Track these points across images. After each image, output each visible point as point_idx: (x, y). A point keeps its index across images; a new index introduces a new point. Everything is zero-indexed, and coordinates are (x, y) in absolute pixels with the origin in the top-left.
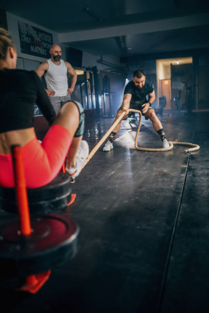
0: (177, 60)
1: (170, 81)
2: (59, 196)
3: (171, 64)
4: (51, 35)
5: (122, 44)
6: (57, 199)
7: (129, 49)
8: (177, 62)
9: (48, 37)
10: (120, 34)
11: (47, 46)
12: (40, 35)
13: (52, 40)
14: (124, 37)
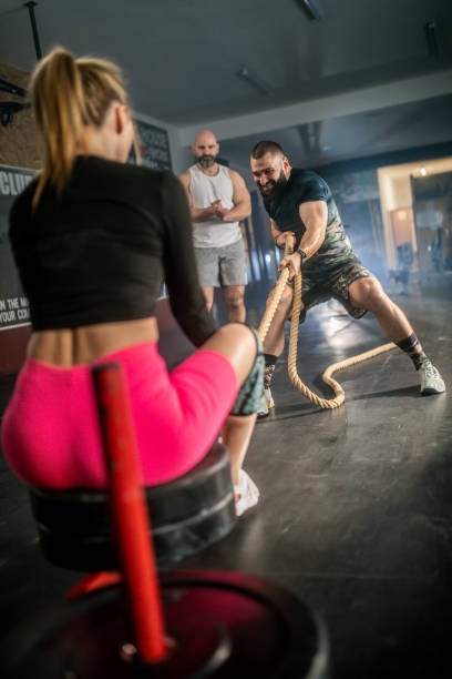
0: (423, 166)
1: (411, 212)
2: (210, 506)
3: (411, 177)
4: (164, 132)
5: (312, 140)
6: (205, 513)
7: (325, 149)
8: (424, 170)
9: (159, 136)
10: (309, 119)
11: (159, 154)
12: (144, 134)
13: (167, 143)
14: (317, 125)
